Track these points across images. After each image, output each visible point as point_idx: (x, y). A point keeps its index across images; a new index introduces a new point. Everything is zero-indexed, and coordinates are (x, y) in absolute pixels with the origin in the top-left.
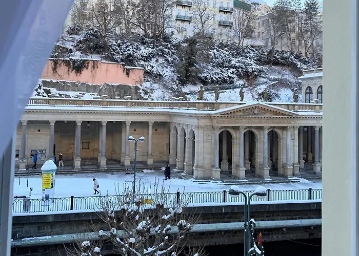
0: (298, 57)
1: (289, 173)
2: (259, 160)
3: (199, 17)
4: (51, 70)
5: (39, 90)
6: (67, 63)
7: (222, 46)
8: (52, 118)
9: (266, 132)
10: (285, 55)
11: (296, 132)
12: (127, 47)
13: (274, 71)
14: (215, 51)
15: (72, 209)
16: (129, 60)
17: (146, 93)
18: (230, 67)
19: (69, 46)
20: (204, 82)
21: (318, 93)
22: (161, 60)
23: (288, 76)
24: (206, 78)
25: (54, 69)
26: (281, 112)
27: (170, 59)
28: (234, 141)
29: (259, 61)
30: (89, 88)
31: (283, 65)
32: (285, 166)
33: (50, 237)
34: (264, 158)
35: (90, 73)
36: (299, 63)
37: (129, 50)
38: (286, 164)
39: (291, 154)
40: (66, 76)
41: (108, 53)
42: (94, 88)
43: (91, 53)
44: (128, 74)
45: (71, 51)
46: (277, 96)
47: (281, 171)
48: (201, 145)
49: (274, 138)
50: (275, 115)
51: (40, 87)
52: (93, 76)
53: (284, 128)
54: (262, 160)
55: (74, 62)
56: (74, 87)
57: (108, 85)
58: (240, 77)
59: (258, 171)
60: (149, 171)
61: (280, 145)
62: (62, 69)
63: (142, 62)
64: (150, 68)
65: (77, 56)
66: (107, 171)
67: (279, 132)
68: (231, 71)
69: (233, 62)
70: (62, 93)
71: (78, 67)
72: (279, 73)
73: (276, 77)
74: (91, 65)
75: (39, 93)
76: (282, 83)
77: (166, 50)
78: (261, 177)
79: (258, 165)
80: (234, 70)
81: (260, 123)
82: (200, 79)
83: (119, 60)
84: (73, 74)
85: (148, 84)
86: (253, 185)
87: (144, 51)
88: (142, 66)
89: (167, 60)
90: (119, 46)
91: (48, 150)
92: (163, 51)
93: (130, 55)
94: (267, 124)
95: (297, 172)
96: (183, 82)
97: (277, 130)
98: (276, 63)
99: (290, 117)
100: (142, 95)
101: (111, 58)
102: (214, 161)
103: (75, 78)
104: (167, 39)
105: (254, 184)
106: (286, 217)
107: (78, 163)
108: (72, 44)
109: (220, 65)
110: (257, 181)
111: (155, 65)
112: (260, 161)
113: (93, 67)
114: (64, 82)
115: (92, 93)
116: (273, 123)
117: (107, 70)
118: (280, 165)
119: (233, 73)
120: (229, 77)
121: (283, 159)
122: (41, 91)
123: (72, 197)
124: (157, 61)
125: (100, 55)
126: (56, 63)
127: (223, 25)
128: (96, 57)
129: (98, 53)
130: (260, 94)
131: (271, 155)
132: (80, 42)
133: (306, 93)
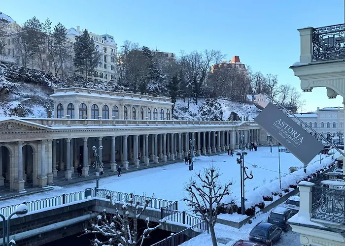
0: (48, 76)
1: (44, 182)
2: (13, 175)
9: (21, 147)
10: (37, 74)
11: (50, 145)
13: (26, 88)
21: (68, 109)
23: (40, 94)
26: (35, 127)
29: (10, 78)
31: (35, 83)
32: (39, 178)
34: (19, 172)
36: (50, 82)
38: (41, 175)
39: (45, 166)
46: (30, 111)
47: (35, 182)
49: (29, 152)
50: (29, 130)
53: (39, 142)
54: (16, 175)
59: (12, 186)
61: (35, 158)
67: (34, 146)
72: (31, 90)
73: (28, 94)
76: (35, 100)
78: (16, 191)
79: (13, 179)
81: (15, 138)
86: (8, 200)
94: (22, 139)
95: (51, 181)
97: (31, 144)
98: (28, 81)
99: (44, 131)
105: (9, 198)
106: (41, 225)
110: (12, 195)
112: (15, 176)
116: (27, 137)
118: (35, 178)
121: (37, 170)
130: (12, 110)
131: (26, 169)
133: (58, 110)
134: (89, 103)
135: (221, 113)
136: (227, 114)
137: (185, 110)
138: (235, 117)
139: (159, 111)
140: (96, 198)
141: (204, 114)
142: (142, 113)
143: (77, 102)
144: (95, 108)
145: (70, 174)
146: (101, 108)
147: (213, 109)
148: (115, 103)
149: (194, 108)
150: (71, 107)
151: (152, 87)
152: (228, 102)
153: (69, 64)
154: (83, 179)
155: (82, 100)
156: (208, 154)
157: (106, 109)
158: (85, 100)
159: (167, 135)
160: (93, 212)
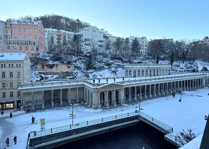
0: (123, 56)
1: (122, 103)
3: (92, 45)
4: (41, 68)
5: (37, 76)
6: (47, 65)
7: (100, 54)
8: (43, 90)
9: (115, 91)
10: (120, 56)
11: (124, 90)
12: (68, 58)
13: (116, 61)
14: (98, 56)
15: (51, 133)
16: (69, 63)
17: (75, 74)
18: (103, 63)
19: (48, 58)
20: (95, 68)
21: (129, 72)
22: (80, 61)
23: (120, 63)
24: (95, 67)
25: (43, 68)
26: (119, 85)
27: (83, 61)
28: (105, 95)
29: (112, 59)
30: (55, 74)
31: (119, 59)
33: (44, 143)
34: (114, 99)
35: (56, 68)
36: (124, 58)
37: (69, 59)
38: (121, 100)
39: (122, 97)
40: (47, 70)
41: (62, 60)
42: (57, 73)
43: (56, 61)
44: (69, 68)
45: (48, 61)
46: (117, 70)
47: (119, 102)
48: (94, 98)
49: (117, 92)
51: (38, 75)
52: (57, 69)
53: (120, 89)
54: (114, 100)
55: (50, 65)
56: (50, 73)
57: (62, 72)
58: (106, 65)
59: (112, 103)
60: (77, 104)
61: (119, 94)
62: (46, 68)
63: (74, 63)
64: (76, 65)
65: (51, 62)
66: (63, 106)
68: (103, 64)
69: (104, 61)
70: (46, 76)
71: (51, 67)
72: (118, 62)
73: (117, 64)
74: (56, 65)
75: (38, 77)
76: (119, 66)
77: (82, 57)
78: (113, 105)
80: (104, 63)
82: (93, 67)
83: (66, 63)
84: (49, 69)
85: (76, 71)
86: (111, 109)
87: (74, 58)
88: (74, 65)
89: (82, 61)
90: (65, 57)
91: (42, 100)
92: (81, 58)
93: (69, 61)
95: (124, 102)
96: (88, 69)
97: (118, 90)
98: (117, 59)
99: (122, 86)
100: (74, 75)
101: (62, 63)
102: (99, 102)
103: (50, 70)
104: (82, 53)
107: (53, 104)
108: (49, 58)
109: (100, 62)
110: (112, 107)
111: (78, 64)
113: (57, 66)
114: (46, 72)
115: (56, 75)
116: (117, 88)
117: (61, 67)
118: (119, 100)
119: (104, 64)
120: (103, 66)
121: (120, 98)
122: (38, 76)
123: (51, 129)
124: (79, 61)
125: (59, 61)
126: (43, 66)
127: (100, 46)
128: (57, 63)
129: (58, 60)
130: (112, 71)
132: (52, 57)
133: (126, 71)
134: (137, 69)
135: (197, 68)
136: (200, 68)
137: (178, 66)
138: (205, 69)
139: (165, 70)
140: (139, 114)
141: (188, 68)
142: (158, 71)
143: (132, 69)
144: (139, 71)
145: (130, 99)
146: (141, 71)
147: (192, 66)
148: (146, 68)
149: (182, 65)
150: (130, 72)
151: (162, 57)
152: (201, 62)
153: (130, 51)
154: (134, 101)
155: (134, 69)
156: (190, 90)
157: (143, 71)
158: (135, 69)
159: (169, 83)
160: (138, 119)
